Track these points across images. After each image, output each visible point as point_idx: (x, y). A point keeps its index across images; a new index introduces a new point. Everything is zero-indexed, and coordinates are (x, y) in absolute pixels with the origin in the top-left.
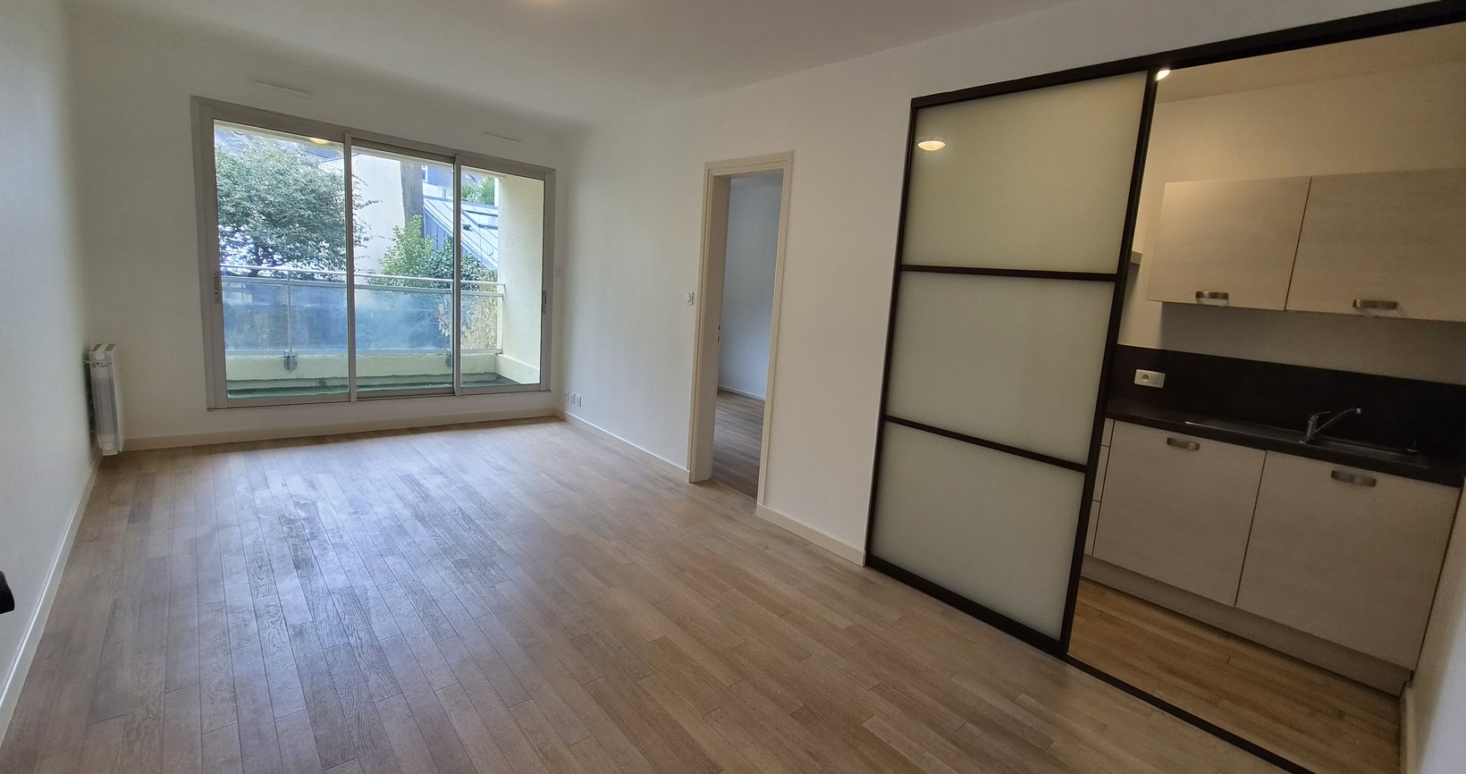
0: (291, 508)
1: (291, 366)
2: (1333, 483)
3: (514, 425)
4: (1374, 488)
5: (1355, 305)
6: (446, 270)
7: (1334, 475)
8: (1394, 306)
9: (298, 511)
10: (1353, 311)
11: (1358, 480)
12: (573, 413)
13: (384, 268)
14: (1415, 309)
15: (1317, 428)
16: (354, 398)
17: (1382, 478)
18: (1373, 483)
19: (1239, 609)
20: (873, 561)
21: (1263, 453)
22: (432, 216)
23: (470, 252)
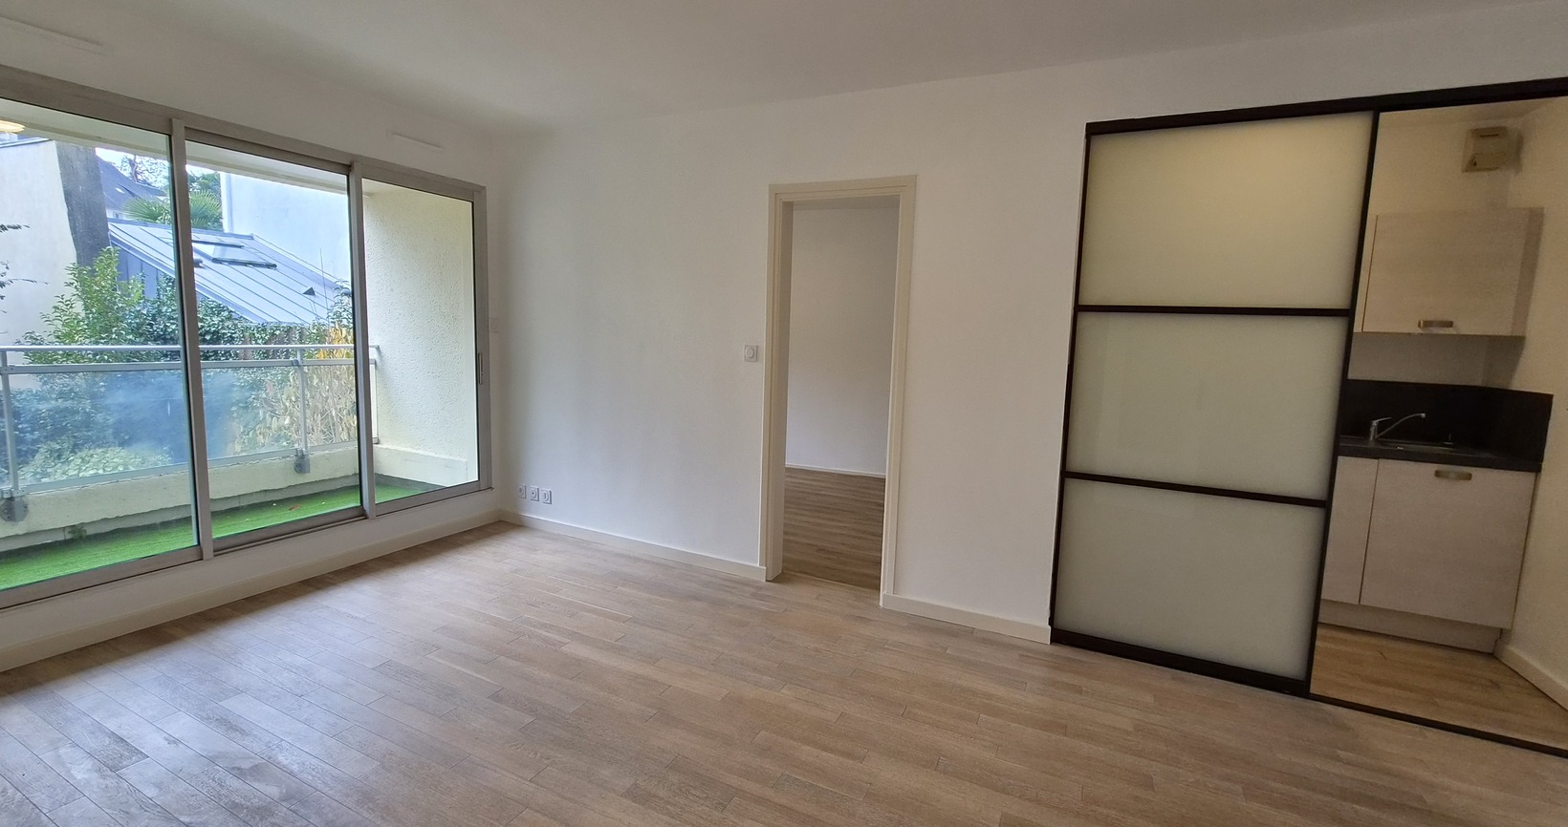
0: (233, 783)
1: (18, 511)
2: (1438, 481)
3: (461, 545)
4: (1470, 482)
5: (1419, 325)
6: (174, 327)
7: (1438, 474)
8: (1450, 324)
9: (256, 785)
10: (1420, 331)
11: (1452, 475)
12: (536, 513)
13: (52, 328)
14: (1466, 327)
15: (1379, 433)
16: (208, 552)
17: (1476, 472)
18: (1469, 477)
19: (1364, 606)
20: (1061, 636)
21: (1376, 461)
22: (130, 248)
23: (211, 298)
